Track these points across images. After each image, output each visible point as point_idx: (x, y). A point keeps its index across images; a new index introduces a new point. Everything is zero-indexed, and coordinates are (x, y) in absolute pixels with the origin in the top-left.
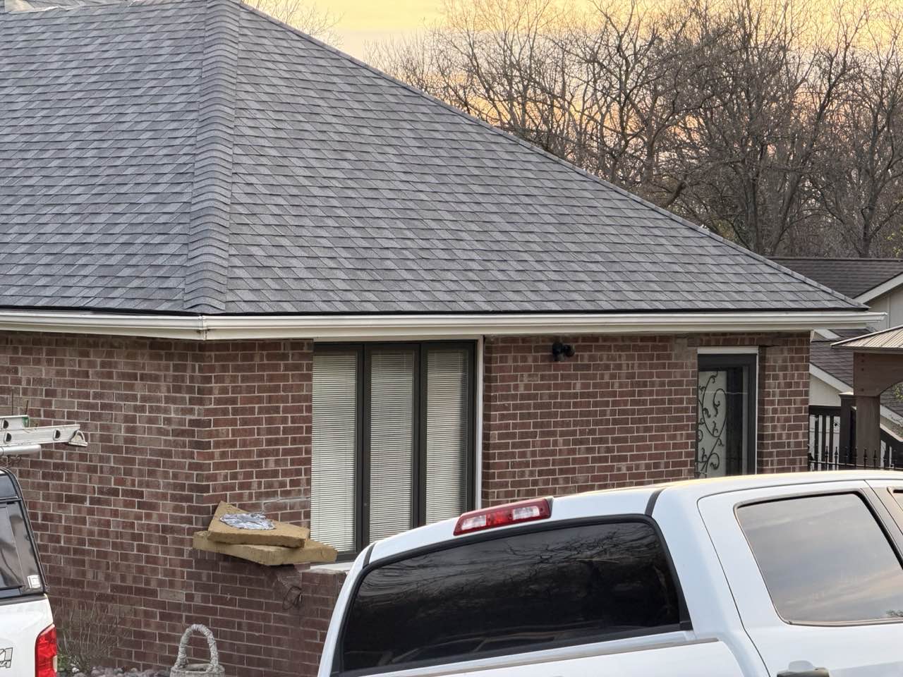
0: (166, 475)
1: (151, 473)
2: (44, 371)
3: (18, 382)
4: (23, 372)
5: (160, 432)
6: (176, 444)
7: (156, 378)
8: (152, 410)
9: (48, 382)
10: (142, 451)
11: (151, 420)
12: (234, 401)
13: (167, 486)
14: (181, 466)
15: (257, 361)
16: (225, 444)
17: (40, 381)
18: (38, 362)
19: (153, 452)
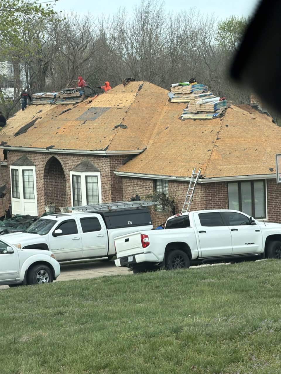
0: (200, 205)
1: (198, 205)
2: (183, 187)
3: (179, 189)
4: (180, 187)
5: (199, 198)
6: (201, 200)
7: (198, 189)
8: (198, 194)
9: (183, 189)
10: (197, 201)
11: (198, 196)
12: (211, 193)
13: (201, 207)
14: (202, 204)
15: (215, 186)
16: (209, 200)
17: (182, 189)
18: (181, 185)
19: (199, 202)
